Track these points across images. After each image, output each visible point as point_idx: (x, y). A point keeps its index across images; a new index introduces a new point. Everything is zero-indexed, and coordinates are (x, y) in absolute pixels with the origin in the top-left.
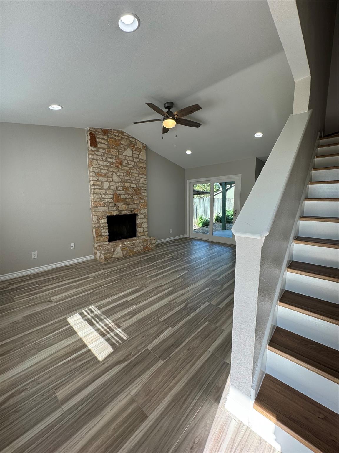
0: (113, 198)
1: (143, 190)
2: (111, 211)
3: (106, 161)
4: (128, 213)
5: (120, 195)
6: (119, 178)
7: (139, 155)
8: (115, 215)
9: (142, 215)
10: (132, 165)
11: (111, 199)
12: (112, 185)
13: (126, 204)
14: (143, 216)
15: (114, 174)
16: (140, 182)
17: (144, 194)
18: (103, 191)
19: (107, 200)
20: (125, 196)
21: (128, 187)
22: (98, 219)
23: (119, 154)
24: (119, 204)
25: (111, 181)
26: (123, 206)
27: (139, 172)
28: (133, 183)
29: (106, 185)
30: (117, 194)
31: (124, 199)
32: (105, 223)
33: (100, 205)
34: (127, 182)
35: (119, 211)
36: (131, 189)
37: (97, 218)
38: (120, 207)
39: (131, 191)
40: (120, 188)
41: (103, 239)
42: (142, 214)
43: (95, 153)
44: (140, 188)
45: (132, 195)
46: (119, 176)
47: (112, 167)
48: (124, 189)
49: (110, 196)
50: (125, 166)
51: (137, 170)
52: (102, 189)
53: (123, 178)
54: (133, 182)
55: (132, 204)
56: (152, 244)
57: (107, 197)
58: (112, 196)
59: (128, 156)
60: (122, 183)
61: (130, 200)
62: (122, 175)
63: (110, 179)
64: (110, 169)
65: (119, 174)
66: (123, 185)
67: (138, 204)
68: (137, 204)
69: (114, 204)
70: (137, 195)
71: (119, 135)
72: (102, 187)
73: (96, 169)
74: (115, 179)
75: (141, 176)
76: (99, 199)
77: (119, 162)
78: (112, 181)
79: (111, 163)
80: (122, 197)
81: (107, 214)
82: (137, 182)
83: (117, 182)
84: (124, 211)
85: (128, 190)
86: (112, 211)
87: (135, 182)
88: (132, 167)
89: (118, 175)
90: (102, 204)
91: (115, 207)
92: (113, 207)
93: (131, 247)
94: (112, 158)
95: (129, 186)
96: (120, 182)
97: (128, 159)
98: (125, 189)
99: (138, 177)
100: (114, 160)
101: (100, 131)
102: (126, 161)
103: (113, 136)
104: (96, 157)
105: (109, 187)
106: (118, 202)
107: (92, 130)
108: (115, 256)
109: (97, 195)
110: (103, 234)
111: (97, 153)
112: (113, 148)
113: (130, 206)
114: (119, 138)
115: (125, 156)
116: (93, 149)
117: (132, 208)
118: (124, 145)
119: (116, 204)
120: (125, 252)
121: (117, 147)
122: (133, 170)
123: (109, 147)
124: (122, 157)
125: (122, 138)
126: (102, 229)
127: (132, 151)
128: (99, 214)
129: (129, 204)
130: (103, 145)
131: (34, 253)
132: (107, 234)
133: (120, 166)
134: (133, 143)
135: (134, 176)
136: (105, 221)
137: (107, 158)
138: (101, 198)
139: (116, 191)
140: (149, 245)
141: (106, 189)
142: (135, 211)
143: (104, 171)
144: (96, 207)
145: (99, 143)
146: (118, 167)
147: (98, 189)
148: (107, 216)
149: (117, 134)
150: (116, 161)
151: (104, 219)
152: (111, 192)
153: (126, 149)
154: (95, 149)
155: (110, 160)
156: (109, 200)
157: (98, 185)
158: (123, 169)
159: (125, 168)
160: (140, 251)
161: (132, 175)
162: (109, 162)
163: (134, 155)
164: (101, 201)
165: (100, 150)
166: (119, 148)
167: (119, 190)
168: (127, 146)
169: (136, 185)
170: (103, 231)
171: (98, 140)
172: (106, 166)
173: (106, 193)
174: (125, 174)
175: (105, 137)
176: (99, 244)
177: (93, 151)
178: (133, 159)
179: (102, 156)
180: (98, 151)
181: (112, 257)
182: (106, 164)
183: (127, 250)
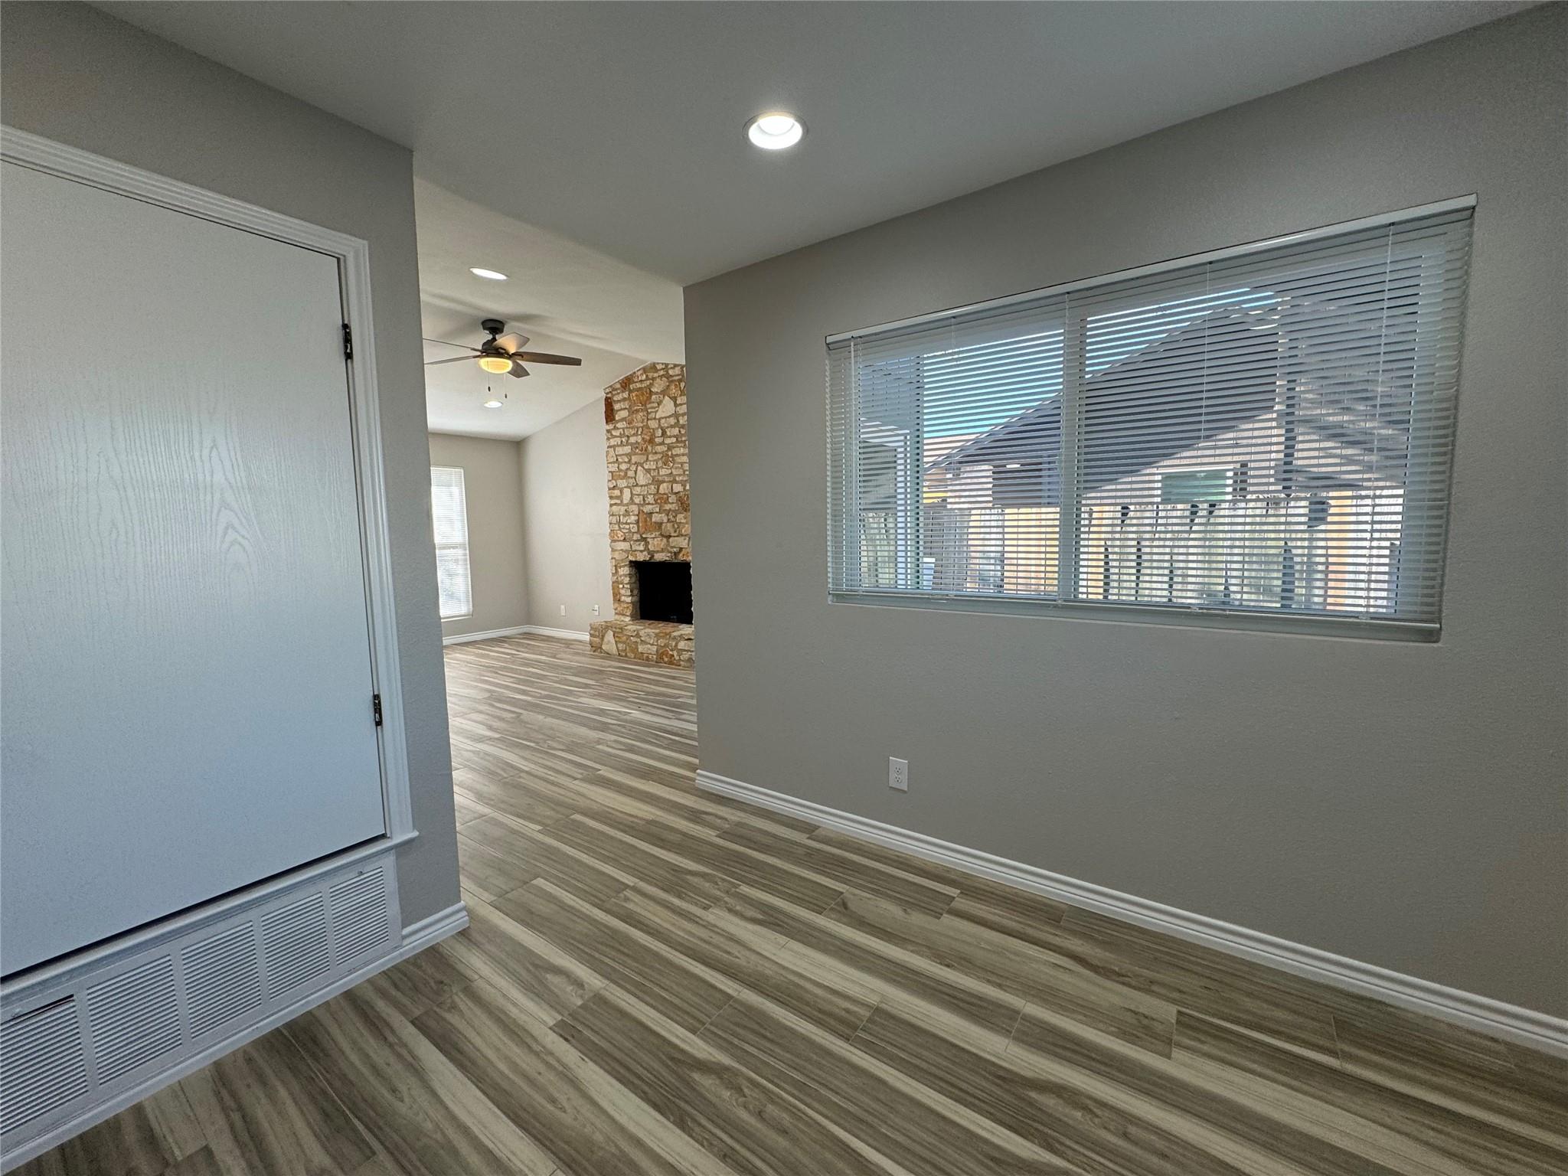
0: (637, 522)
2: (636, 551)
3: (628, 444)
4: (667, 559)
5: (650, 514)
6: (648, 475)
8: (641, 560)
10: (674, 436)
11: (634, 524)
12: (637, 493)
13: (662, 535)
15: (639, 468)
18: (623, 509)
19: (627, 527)
20: (660, 515)
21: (664, 494)
22: (616, 566)
23: (648, 419)
24: (648, 535)
25: (633, 486)
26: (656, 541)
28: (677, 482)
29: (627, 494)
30: (643, 512)
31: (658, 523)
32: (625, 576)
33: (618, 537)
34: (664, 482)
35: (649, 552)
36: (672, 498)
37: (614, 564)
38: (650, 543)
39: (673, 503)
40: (650, 499)
41: (621, 608)
43: (612, 435)
45: (676, 513)
46: (648, 471)
47: (636, 454)
48: (658, 499)
49: (633, 518)
50: (660, 444)
52: (621, 504)
53: (656, 474)
54: (677, 479)
55: (675, 536)
57: (628, 521)
58: (637, 518)
59: (666, 418)
60: (653, 487)
61: (668, 525)
62: (654, 467)
63: (632, 481)
64: (634, 459)
65: (646, 467)
66: (655, 490)
68: (686, 535)
69: (638, 536)
70: (685, 513)
71: (647, 376)
72: (622, 501)
73: (613, 465)
74: (642, 479)
76: (617, 526)
77: (648, 438)
78: (637, 485)
79: (635, 446)
80: (656, 518)
81: (631, 558)
83: (644, 486)
84: (658, 552)
85: (667, 502)
86: (638, 551)
87: (681, 478)
88: (674, 440)
89: (646, 470)
91: (642, 543)
92: (637, 543)
93: (631, 638)
94: (636, 434)
95: (666, 491)
96: (650, 484)
97: (666, 425)
98: (660, 499)
100: (639, 438)
101: (618, 386)
102: (660, 431)
103: (639, 385)
104: (613, 442)
105: (631, 498)
106: (646, 531)
107: (607, 390)
108: (604, 647)
109: (615, 518)
110: (623, 598)
111: (614, 433)
112: (637, 411)
113: (671, 539)
114: (648, 382)
115: (659, 420)
116: (608, 427)
117: (674, 547)
118: (657, 393)
119: (644, 536)
120: (620, 646)
121: (644, 405)
122: (678, 447)
123: (632, 412)
124: (653, 424)
125: (653, 379)
126: (621, 586)
127: (674, 399)
128: (617, 555)
129: (670, 536)
130: (622, 412)
131: (563, 607)
132: (629, 599)
133: (649, 448)
134: (677, 378)
135: (679, 463)
136: (625, 570)
137: (628, 437)
138: (619, 523)
139: (642, 505)
140: (672, 650)
141: (627, 505)
142: (681, 555)
143: (624, 467)
144: (613, 541)
145: (618, 411)
146: (646, 450)
147: (615, 504)
148: (631, 562)
149: (644, 377)
150: (643, 439)
151: (624, 566)
152: (635, 508)
153: (661, 402)
154: (611, 427)
155: (632, 440)
156: (631, 526)
157: (617, 497)
158: (656, 453)
159: (659, 449)
160: (650, 656)
161: (674, 462)
162: (631, 444)
163: (678, 408)
164: (620, 529)
165: (619, 425)
166: (648, 406)
167: (649, 504)
168: (664, 393)
169: (684, 486)
170: (623, 592)
171: (616, 407)
172: (626, 455)
173: (627, 513)
174: (660, 464)
175: (626, 395)
176: (617, 617)
177: (608, 431)
178: (678, 421)
179: (621, 436)
180: (615, 428)
181: (601, 648)
182: (627, 449)
183: (624, 643)
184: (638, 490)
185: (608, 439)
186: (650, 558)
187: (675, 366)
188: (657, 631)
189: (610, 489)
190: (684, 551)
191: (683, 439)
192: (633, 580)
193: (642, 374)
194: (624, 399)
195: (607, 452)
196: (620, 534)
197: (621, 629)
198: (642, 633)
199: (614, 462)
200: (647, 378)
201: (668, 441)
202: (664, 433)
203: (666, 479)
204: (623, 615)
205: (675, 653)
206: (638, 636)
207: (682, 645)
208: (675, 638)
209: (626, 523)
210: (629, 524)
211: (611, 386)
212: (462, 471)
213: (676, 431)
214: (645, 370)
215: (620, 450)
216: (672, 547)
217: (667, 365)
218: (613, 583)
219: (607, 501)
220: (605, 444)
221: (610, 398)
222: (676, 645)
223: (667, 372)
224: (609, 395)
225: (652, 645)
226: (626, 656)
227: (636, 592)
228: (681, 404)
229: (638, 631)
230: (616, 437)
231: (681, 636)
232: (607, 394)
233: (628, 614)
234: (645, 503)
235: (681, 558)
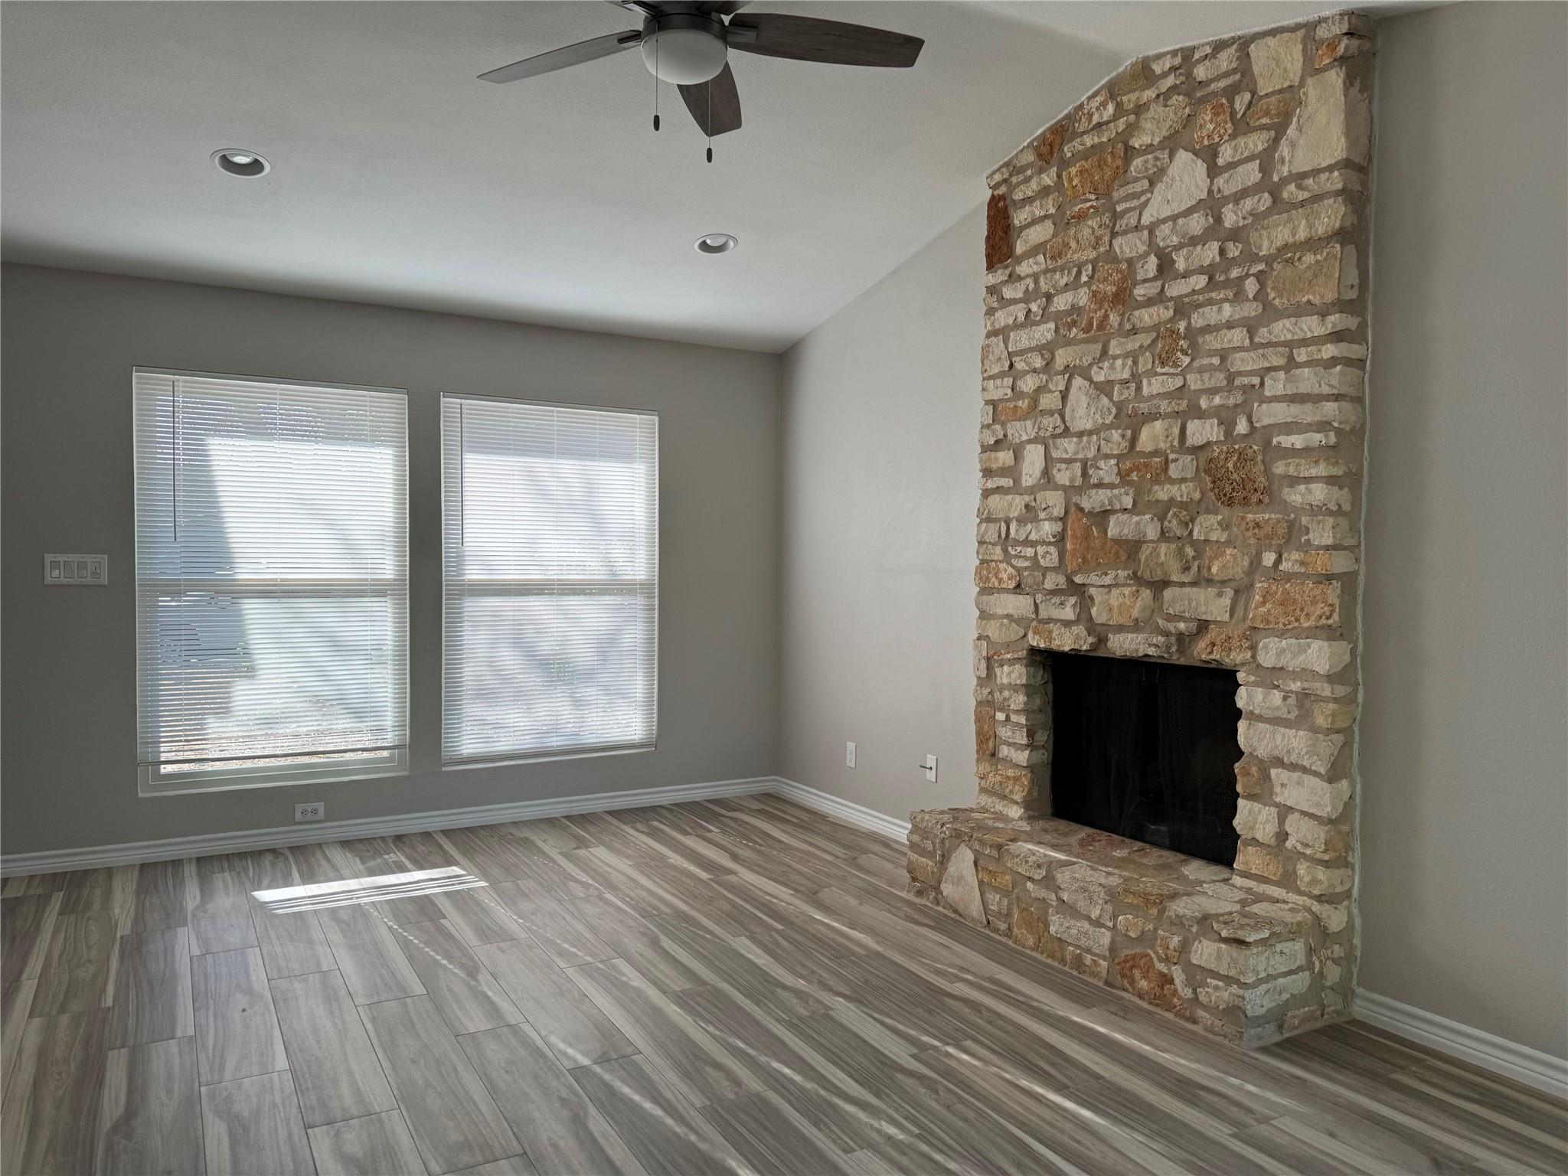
0: (1060, 539)
1: (1293, 452)
2: (1050, 620)
3: (1045, 316)
4: (1151, 651)
5: (1103, 516)
6: (1105, 400)
7: (1266, 160)
8: (1067, 648)
9: (1277, 687)
10: (1201, 271)
11: (1050, 543)
12: (1065, 456)
13: (1138, 580)
14: (1276, 697)
15: (1078, 381)
16: (1267, 393)
17: (1296, 496)
18: (1018, 502)
19: (1029, 552)
20: (1136, 519)
21: (1156, 453)
22: (988, 659)
23: (1113, 236)
24: (1093, 578)
25: (1054, 436)
26: (1116, 598)
27: (1267, 305)
28: (1200, 414)
29: (1033, 460)
30: (1082, 510)
31: (1127, 541)
32: (1014, 688)
33: (1000, 581)
34: (1154, 417)
35: (1092, 627)
36: (1182, 466)
37: (984, 654)
38: (1097, 601)
39: (1183, 480)
40: (1107, 471)
41: (999, 778)
42: (1271, 677)
43: (1001, 298)
44: (1267, 444)
45: (1191, 511)
46: (1105, 388)
47: (1069, 343)
48: (1131, 470)
49: (1048, 529)
50: (1150, 302)
51: (1239, 297)
52: (1016, 489)
53: (1129, 393)
54: (1204, 403)
55: (1182, 585)
56: (1197, 975)
57: (1033, 537)
58: (1057, 527)
59: (1174, 218)
60: (1116, 435)
61: (1163, 548)
62: (1126, 375)
63: (1051, 422)
64: (1062, 357)
65: (1099, 377)
66: (1124, 444)
67: (1242, 591)
68: (1223, 582)
69: (1061, 580)
70: (1226, 511)
71: (1119, 106)
72: (1017, 481)
73: (999, 382)
74: (1083, 411)
75: (1283, 329)
76: (998, 550)
77: (1111, 289)
78: (1066, 432)
79: (1073, 316)
80: (1116, 527)
81: (1034, 641)
82: (1231, 401)
83: (1090, 433)
84: (1121, 628)
85: (1162, 475)
86: (1056, 621)
87: (1217, 400)
88: (1200, 281)
89: (1098, 385)
90: (1005, 576)
91: (1073, 600)
92: (1056, 600)
93: (1029, 884)
94: (1074, 285)
95: (1162, 445)
96: (1109, 427)
97: (1175, 240)
98: (1139, 471)
99: (1254, 346)
100: (1083, 297)
101: (1030, 157)
102: (1153, 261)
103: (1089, 140)
104: (1003, 318)
105: (1046, 472)
106: (1084, 567)
107: (998, 177)
108: (947, 889)
109: (993, 527)
110: (1004, 751)
111: (1008, 293)
112: (1081, 217)
113: (1168, 594)
114: (1121, 124)
115: (1152, 229)
116: (992, 279)
117: (1179, 618)
118: (1149, 149)
119: (1078, 579)
120: (994, 899)
121: (1104, 193)
122: (1210, 302)
123: (1063, 221)
124: (1128, 246)
125: (1140, 109)
126: (1000, 716)
127: (1208, 155)
128: (993, 630)
129: (1166, 584)
130: (1038, 228)
131: (851, 746)
132: (1022, 757)
133: (1114, 319)
134: (1222, 84)
135: (1212, 353)
136: (1013, 674)
137: (1049, 297)
138: (1005, 540)
139: (1079, 490)
140: (1167, 960)
141: (1032, 490)
142: (1202, 644)
143: (1028, 384)
144: (985, 591)
145: (1022, 228)
146: (1101, 326)
147: (998, 490)
148: (1033, 651)
149: (1111, 108)
150: (1095, 294)
151: (1011, 662)
152: (1055, 501)
153: (1162, 171)
154: (1000, 275)
155: (1061, 303)
156: (1041, 550)
157: (1003, 472)
158: (1134, 331)
159: (1147, 316)
160: (1088, 959)
161: (1194, 350)
162: (1058, 316)
163: (1220, 181)
164: (1007, 558)
165: (1024, 268)
166: (1116, 195)
167: (1100, 485)
168: (1171, 143)
169: (1228, 425)
170: (1004, 732)
171: (1019, 217)
172: (1039, 349)
173: (1030, 514)
174: (1145, 362)
175: (1048, 179)
176: (986, 800)
177: (992, 290)
178: (1218, 220)
179: (1027, 298)
180: (1013, 278)
181: (937, 888)
182: (1045, 332)
183: (1005, 893)
184: (1067, 447)
185: (990, 312)
186: (1095, 646)
187: (1219, 46)
188: (1114, 881)
189: (985, 449)
190: (1213, 633)
191: (1235, 273)
192: (1038, 701)
193: (1104, 104)
194: (1045, 191)
195: (986, 349)
196: (1006, 572)
197: (999, 847)
198: (1062, 877)
199: (1002, 375)
200: (1120, 111)
201: (1176, 289)
202: (1166, 266)
203: (1164, 406)
204: (1004, 797)
205: (1178, 974)
206: (1049, 881)
207: (1205, 952)
208: (1179, 922)
209: (1027, 543)
210: (1033, 544)
211: (1007, 165)
212: (656, 419)
213: (1209, 253)
214: (1113, 90)
215: (1022, 339)
216: (1170, 618)
217: (1187, 54)
218: (980, 703)
219: (975, 482)
220: (980, 326)
221: (1002, 198)
222: (1185, 947)
223: (1189, 75)
224: (1002, 190)
225: (1098, 923)
226: (1008, 932)
227: (1042, 737)
228: (1232, 166)
229: (1051, 865)
230: (1014, 301)
231: (1205, 920)
232: (994, 188)
233: (1018, 797)
234: (1086, 483)
235: (1201, 652)
